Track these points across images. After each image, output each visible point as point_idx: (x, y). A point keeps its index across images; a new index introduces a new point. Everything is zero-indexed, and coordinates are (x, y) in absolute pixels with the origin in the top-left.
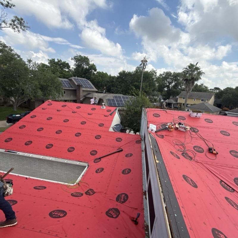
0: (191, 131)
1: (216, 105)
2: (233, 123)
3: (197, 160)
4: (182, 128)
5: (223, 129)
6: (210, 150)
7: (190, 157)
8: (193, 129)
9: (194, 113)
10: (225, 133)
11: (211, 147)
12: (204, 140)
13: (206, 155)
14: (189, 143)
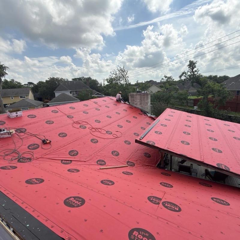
0: (17, 133)
1: (37, 99)
2: (52, 111)
3: (36, 157)
4: (5, 134)
5: (47, 119)
6: (44, 142)
7: (28, 159)
8: (20, 130)
9: (13, 113)
10: (49, 122)
11: (44, 138)
12: (35, 136)
13: (42, 148)
14: (21, 146)
